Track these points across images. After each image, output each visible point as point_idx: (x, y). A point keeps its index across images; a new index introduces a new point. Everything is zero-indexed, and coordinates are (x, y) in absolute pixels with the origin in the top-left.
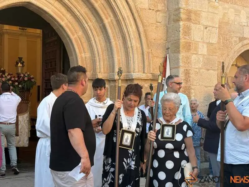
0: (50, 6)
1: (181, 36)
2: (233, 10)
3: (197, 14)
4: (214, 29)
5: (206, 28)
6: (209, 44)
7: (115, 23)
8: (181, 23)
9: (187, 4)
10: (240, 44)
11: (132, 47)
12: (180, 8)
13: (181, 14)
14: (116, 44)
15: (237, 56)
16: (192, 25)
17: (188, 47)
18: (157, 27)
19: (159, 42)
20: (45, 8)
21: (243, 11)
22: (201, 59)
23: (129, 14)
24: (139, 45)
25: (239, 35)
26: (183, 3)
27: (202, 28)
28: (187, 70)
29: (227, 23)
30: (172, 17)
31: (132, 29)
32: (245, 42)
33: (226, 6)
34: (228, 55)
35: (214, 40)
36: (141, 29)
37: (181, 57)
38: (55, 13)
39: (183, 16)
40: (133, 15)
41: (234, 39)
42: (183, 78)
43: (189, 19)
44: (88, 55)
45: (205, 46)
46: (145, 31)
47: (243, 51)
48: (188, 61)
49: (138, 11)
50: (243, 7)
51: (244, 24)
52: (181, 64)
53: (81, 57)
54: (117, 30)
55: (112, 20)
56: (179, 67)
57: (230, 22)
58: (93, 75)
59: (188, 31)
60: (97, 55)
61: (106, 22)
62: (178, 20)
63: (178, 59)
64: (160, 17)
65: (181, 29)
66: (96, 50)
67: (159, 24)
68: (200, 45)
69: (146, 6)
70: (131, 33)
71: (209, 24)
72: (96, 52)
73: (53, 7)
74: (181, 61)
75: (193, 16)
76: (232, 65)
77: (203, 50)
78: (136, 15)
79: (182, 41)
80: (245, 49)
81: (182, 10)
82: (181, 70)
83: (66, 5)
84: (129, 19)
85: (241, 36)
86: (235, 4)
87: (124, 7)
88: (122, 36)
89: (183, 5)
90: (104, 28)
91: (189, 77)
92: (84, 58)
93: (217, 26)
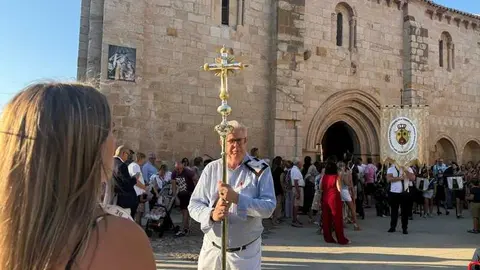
2: (434, 118)
10: (439, 136)
15: (437, 142)
21: (439, 118)
25: (438, 130)
29: (432, 126)
32: (441, 134)
41: (436, 133)
51: (440, 125)
57: (433, 124)
80: (441, 138)
83: (357, 121)
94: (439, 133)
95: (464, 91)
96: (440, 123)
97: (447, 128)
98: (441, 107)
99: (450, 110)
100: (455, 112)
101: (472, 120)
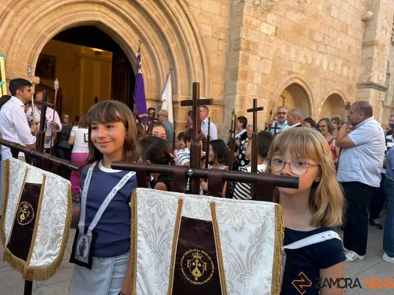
0: (120, 27)
1: (240, 65)
2: (284, 46)
3: (255, 45)
4: (269, 61)
5: (262, 59)
6: (264, 74)
7: (180, 47)
8: (241, 53)
9: (247, 35)
10: (288, 77)
11: (194, 72)
12: (239, 39)
13: (241, 44)
14: (180, 68)
15: (285, 88)
16: (250, 55)
17: (245, 75)
18: (218, 55)
19: (220, 69)
20: (115, 29)
21: (293, 48)
22: (256, 88)
23: (194, 39)
24: (201, 71)
25: (288, 69)
26: (244, 34)
27: (259, 58)
28: (242, 96)
29: (279, 57)
30: (233, 46)
31: (196, 54)
32: (293, 76)
33: (279, 41)
34: (277, 86)
35: (268, 71)
36: (204, 56)
37: (238, 84)
38: (124, 34)
39: (243, 46)
40: (197, 40)
41: (284, 72)
42: (238, 104)
43: (248, 50)
44: (153, 76)
45: (260, 75)
46: (207, 58)
47: (290, 83)
48: (244, 88)
49: (202, 38)
50: (294, 43)
51: (293, 60)
52: (238, 91)
53: (147, 78)
54: (182, 54)
55: (177, 45)
56: (235, 94)
57: (282, 56)
58: (157, 96)
59: (246, 60)
60: (161, 78)
61: (172, 45)
62: (238, 49)
63: (235, 86)
64: (222, 45)
65: (240, 58)
66: (161, 72)
67: (220, 52)
68: (256, 74)
69: (210, 34)
70: (195, 58)
71: (265, 56)
72: (161, 75)
73: (122, 28)
74: (237, 88)
75: (251, 47)
76: (280, 96)
77: (258, 79)
78: (200, 41)
79: (240, 69)
80: (292, 82)
81: (242, 40)
82: (238, 96)
83: (134, 26)
84: (193, 44)
85: (290, 70)
86: (288, 41)
87: (189, 32)
88: (186, 61)
89: (243, 35)
90: (169, 51)
91: (244, 103)
92: (149, 80)
93: (271, 58)
94: (290, 73)
95: (334, 13)
96: (293, 56)
97: (302, 66)
98: (298, 30)
99: (311, 38)
100: (318, 43)
101: (340, 62)
